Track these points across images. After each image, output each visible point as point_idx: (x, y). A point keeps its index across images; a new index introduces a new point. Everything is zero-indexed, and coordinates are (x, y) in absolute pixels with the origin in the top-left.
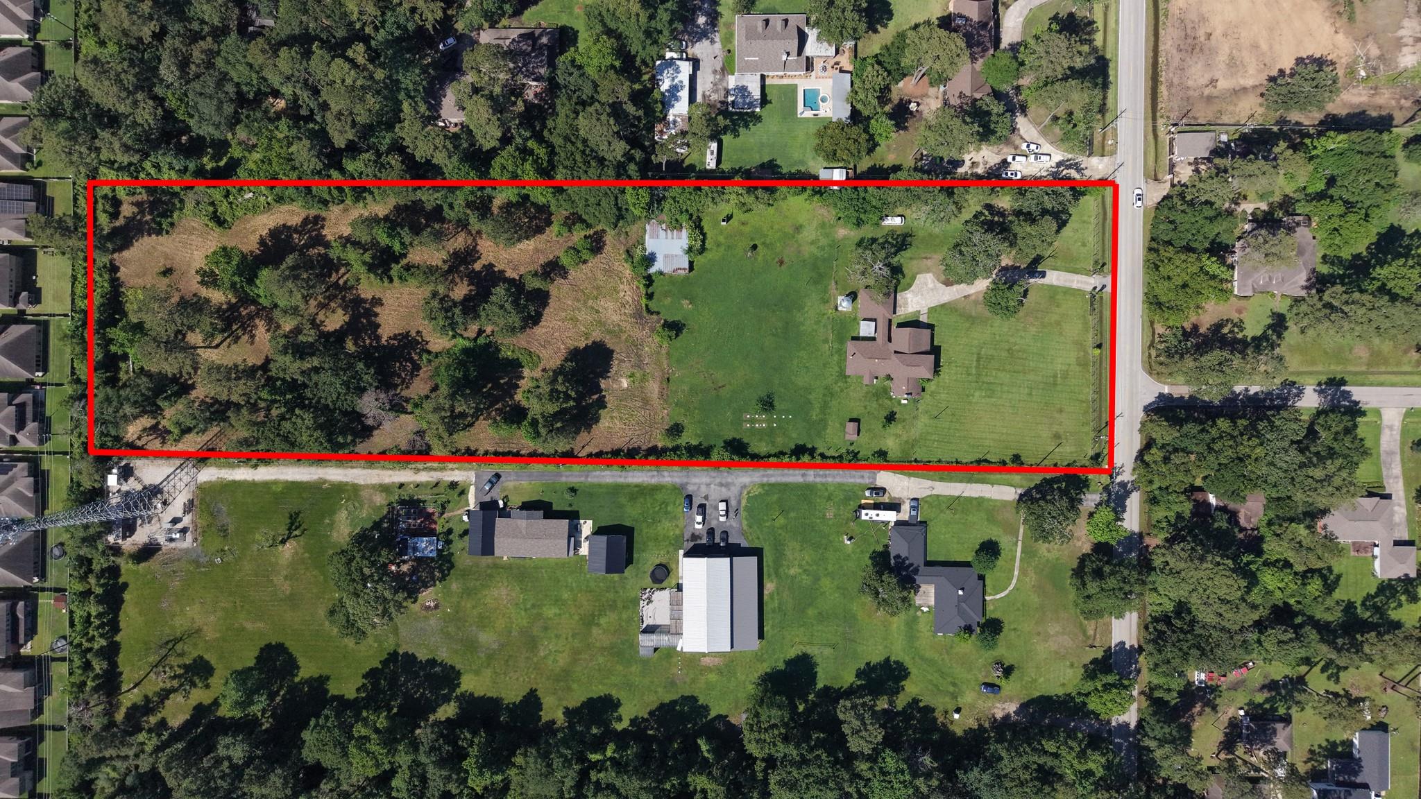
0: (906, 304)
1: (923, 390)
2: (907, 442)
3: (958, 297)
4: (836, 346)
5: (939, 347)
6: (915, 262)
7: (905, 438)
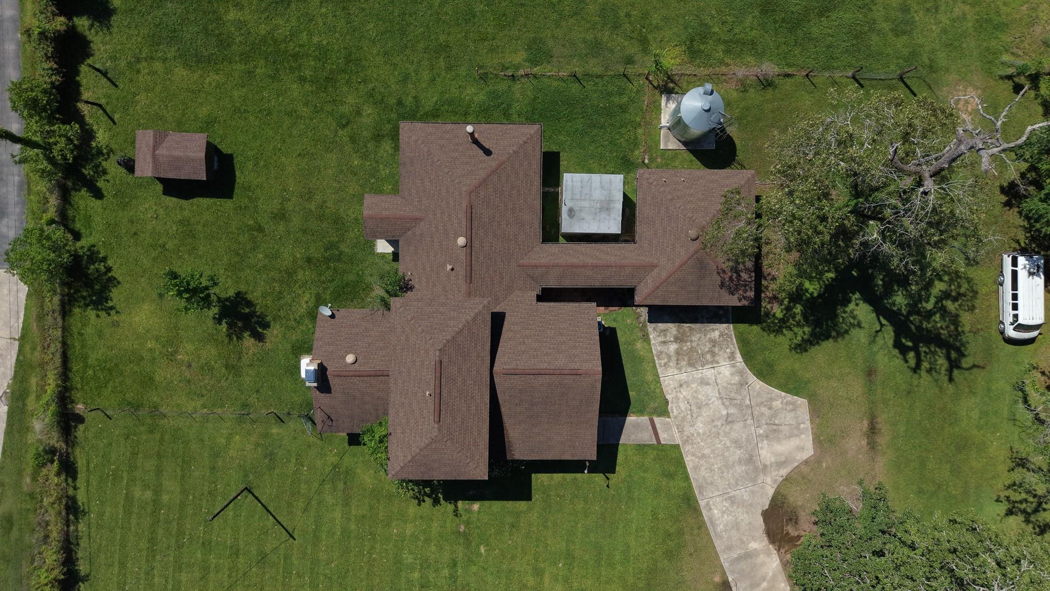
0: (693, 359)
1: (354, 440)
2: (147, 381)
3: (725, 559)
4: (521, 93)
5: (525, 494)
6: (857, 387)
7: (162, 373)
